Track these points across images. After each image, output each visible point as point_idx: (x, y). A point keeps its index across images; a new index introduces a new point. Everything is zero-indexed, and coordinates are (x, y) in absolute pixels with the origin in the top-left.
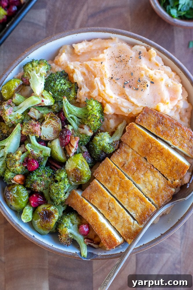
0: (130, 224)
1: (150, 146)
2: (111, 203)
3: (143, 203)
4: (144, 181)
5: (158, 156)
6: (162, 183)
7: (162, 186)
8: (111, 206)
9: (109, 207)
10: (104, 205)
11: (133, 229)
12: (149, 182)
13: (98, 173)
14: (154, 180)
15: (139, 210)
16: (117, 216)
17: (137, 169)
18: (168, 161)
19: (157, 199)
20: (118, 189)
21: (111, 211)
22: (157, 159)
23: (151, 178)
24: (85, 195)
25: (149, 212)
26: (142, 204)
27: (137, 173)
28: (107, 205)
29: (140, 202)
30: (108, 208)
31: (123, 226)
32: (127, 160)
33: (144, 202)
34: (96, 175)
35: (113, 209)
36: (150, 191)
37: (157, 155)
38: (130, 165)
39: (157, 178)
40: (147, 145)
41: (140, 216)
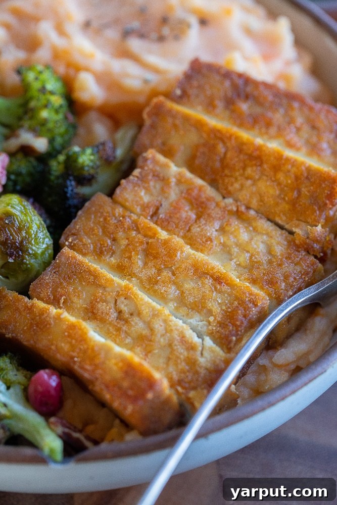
0: (191, 348)
1: (221, 148)
2: (122, 299)
3: (225, 288)
4: (224, 245)
5: (249, 171)
6: (279, 243)
7: (279, 250)
8: (123, 307)
9: (120, 312)
10: (102, 307)
11: (202, 360)
12: (238, 245)
13: (74, 234)
14: (251, 239)
15: (216, 309)
16: (146, 332)
17: (199, 217)
18: (281, 176)
19: (272, 283)
20: (140, 263)
21: (126, 321)
22: (247, 178)
23: (244, 236)
24: (39, 290)
25: (246, 309)
26: (220, 292)
27: (199, 227)
28: (112, 305)
29: (216, 288)
30: (116, 315)
31: (169, 359)
32: (166, 198)
33: (227, 284)
34: (70, 240)
35: (132, 314)
36: (245, 268)
37: (244, 169)
38: (176, 208)
39: (263, 234)
40: (212, 149)
41: (219, 322)
